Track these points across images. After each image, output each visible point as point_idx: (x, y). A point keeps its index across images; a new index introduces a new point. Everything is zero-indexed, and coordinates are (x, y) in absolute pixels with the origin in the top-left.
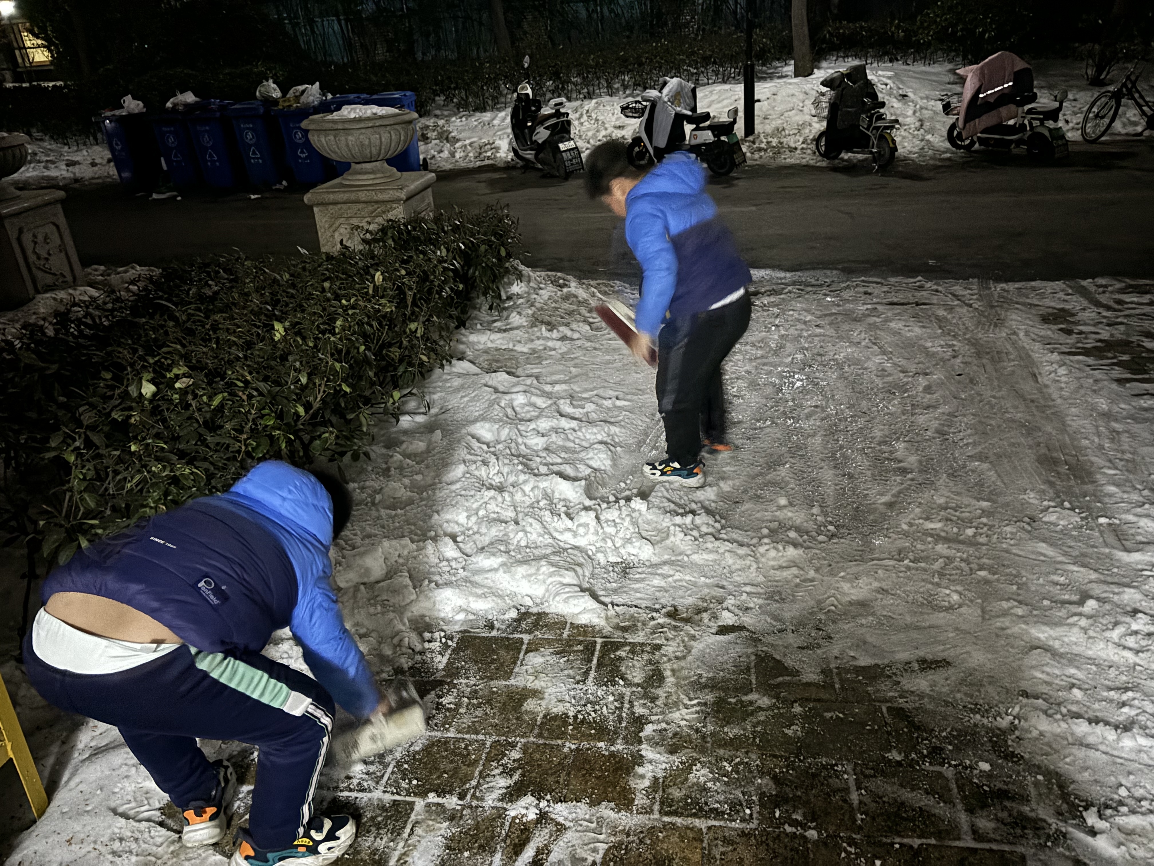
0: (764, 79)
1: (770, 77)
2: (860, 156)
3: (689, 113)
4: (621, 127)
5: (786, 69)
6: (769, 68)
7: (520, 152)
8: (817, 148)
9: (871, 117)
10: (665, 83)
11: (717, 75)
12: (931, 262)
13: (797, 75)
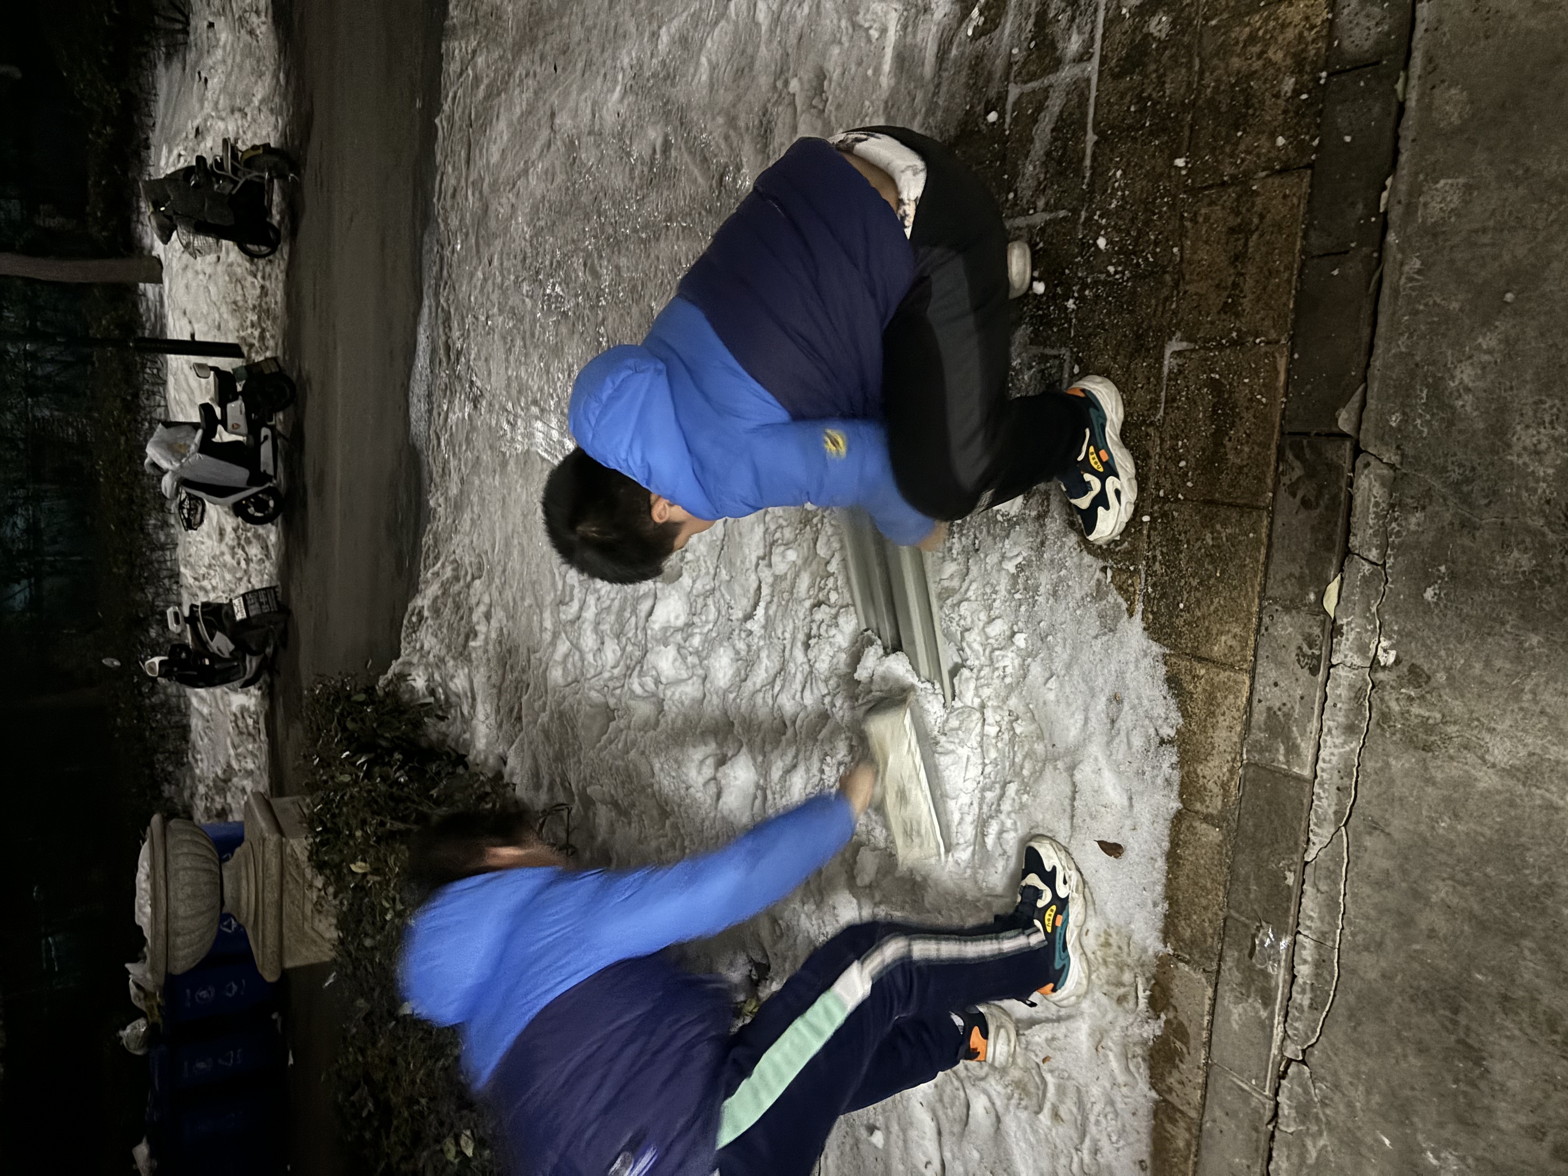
0: (163, 327)
1: (161, 318)
2: (276, 198)
3: (200, 432)
4: (222, 533)
5: (150, 294)
6: (149, 319)
7: (247, 677)
8: (263, 256)
9: (219, 177)
10: (154, 465)
11: (154, 394)
12: (418, 104)
13: (160, 281)
